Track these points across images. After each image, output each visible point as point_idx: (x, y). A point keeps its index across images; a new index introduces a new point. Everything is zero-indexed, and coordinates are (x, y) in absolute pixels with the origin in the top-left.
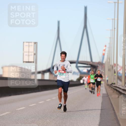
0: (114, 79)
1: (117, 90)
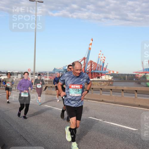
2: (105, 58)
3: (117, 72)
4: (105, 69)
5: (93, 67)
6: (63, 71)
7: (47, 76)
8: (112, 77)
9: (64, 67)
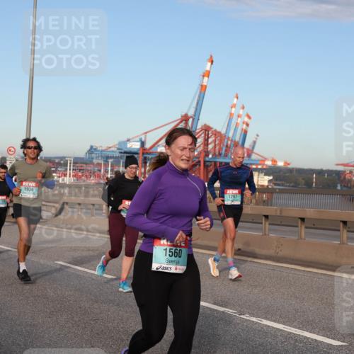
2: (249, 117)
3: (286, 163)
4: (250, 153)
5: (210, 147)
6: (118, 155)
7: (67, 169)
8: (271, 178)
9: (120, 143)
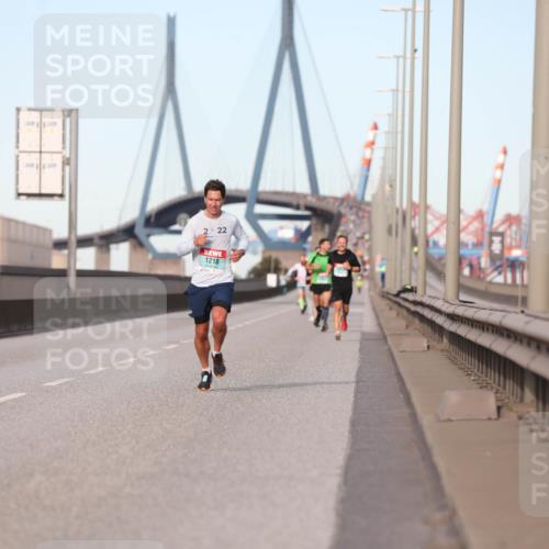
0: (411, 269)
1: (422, 318)
